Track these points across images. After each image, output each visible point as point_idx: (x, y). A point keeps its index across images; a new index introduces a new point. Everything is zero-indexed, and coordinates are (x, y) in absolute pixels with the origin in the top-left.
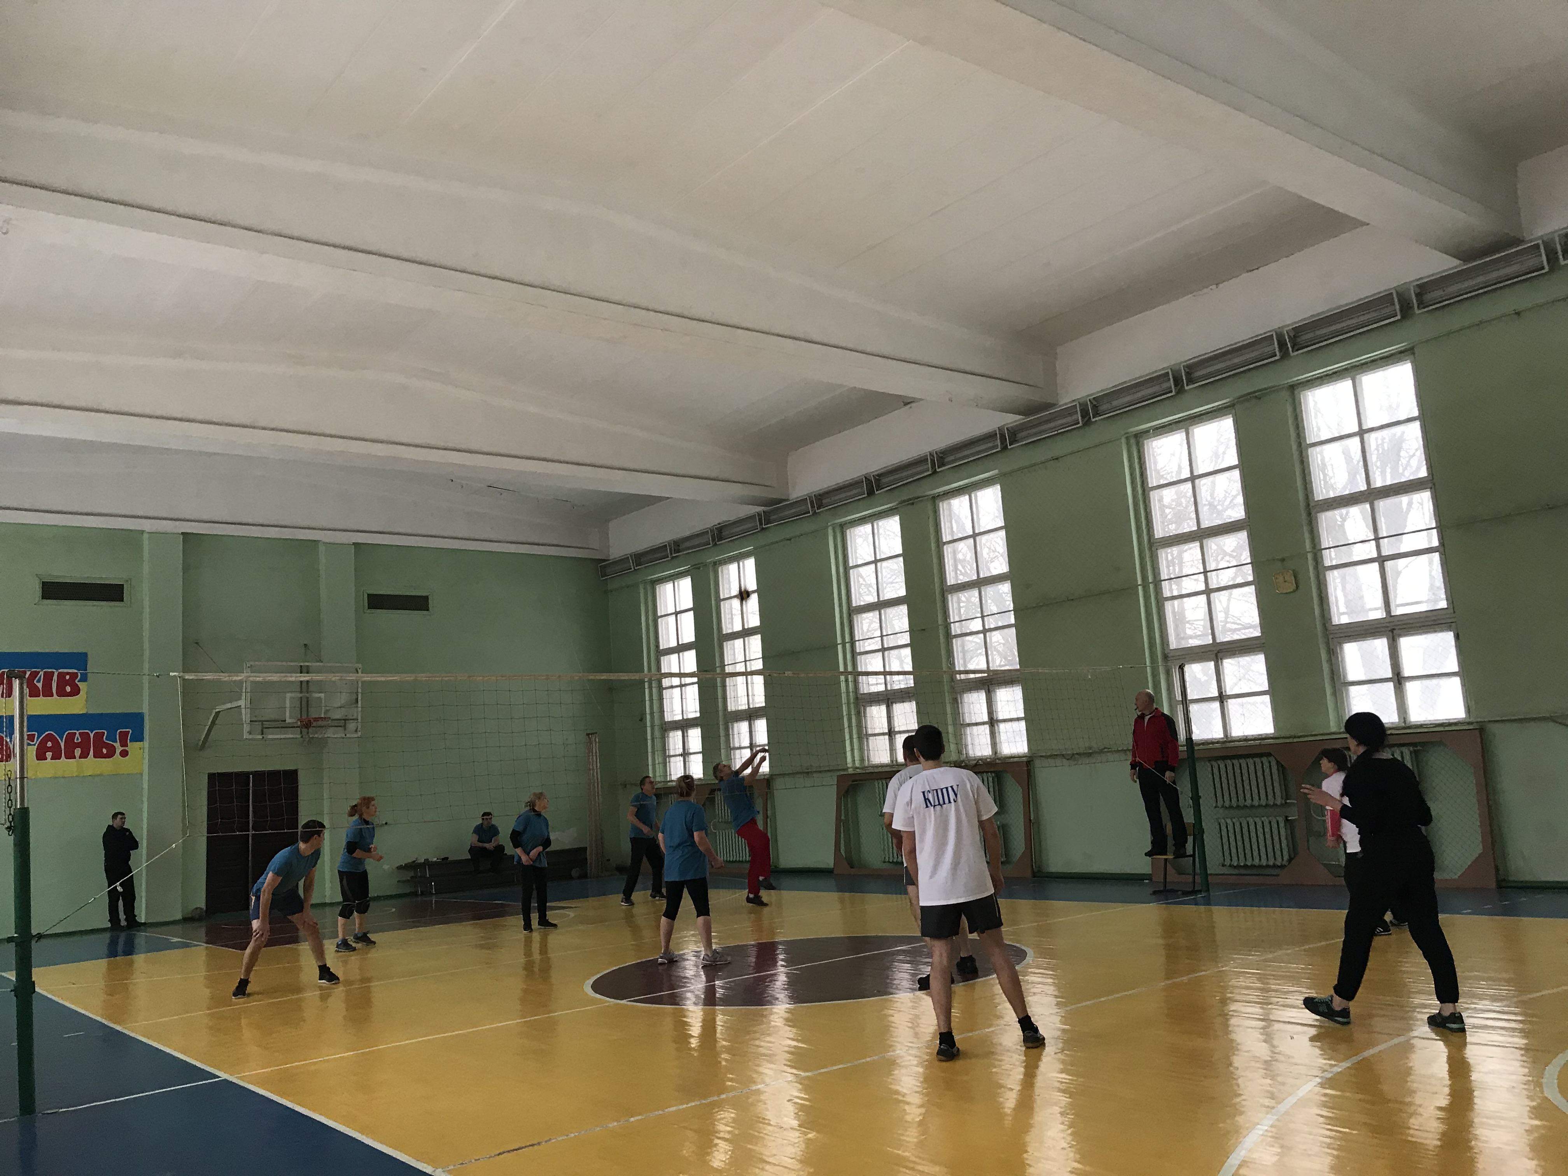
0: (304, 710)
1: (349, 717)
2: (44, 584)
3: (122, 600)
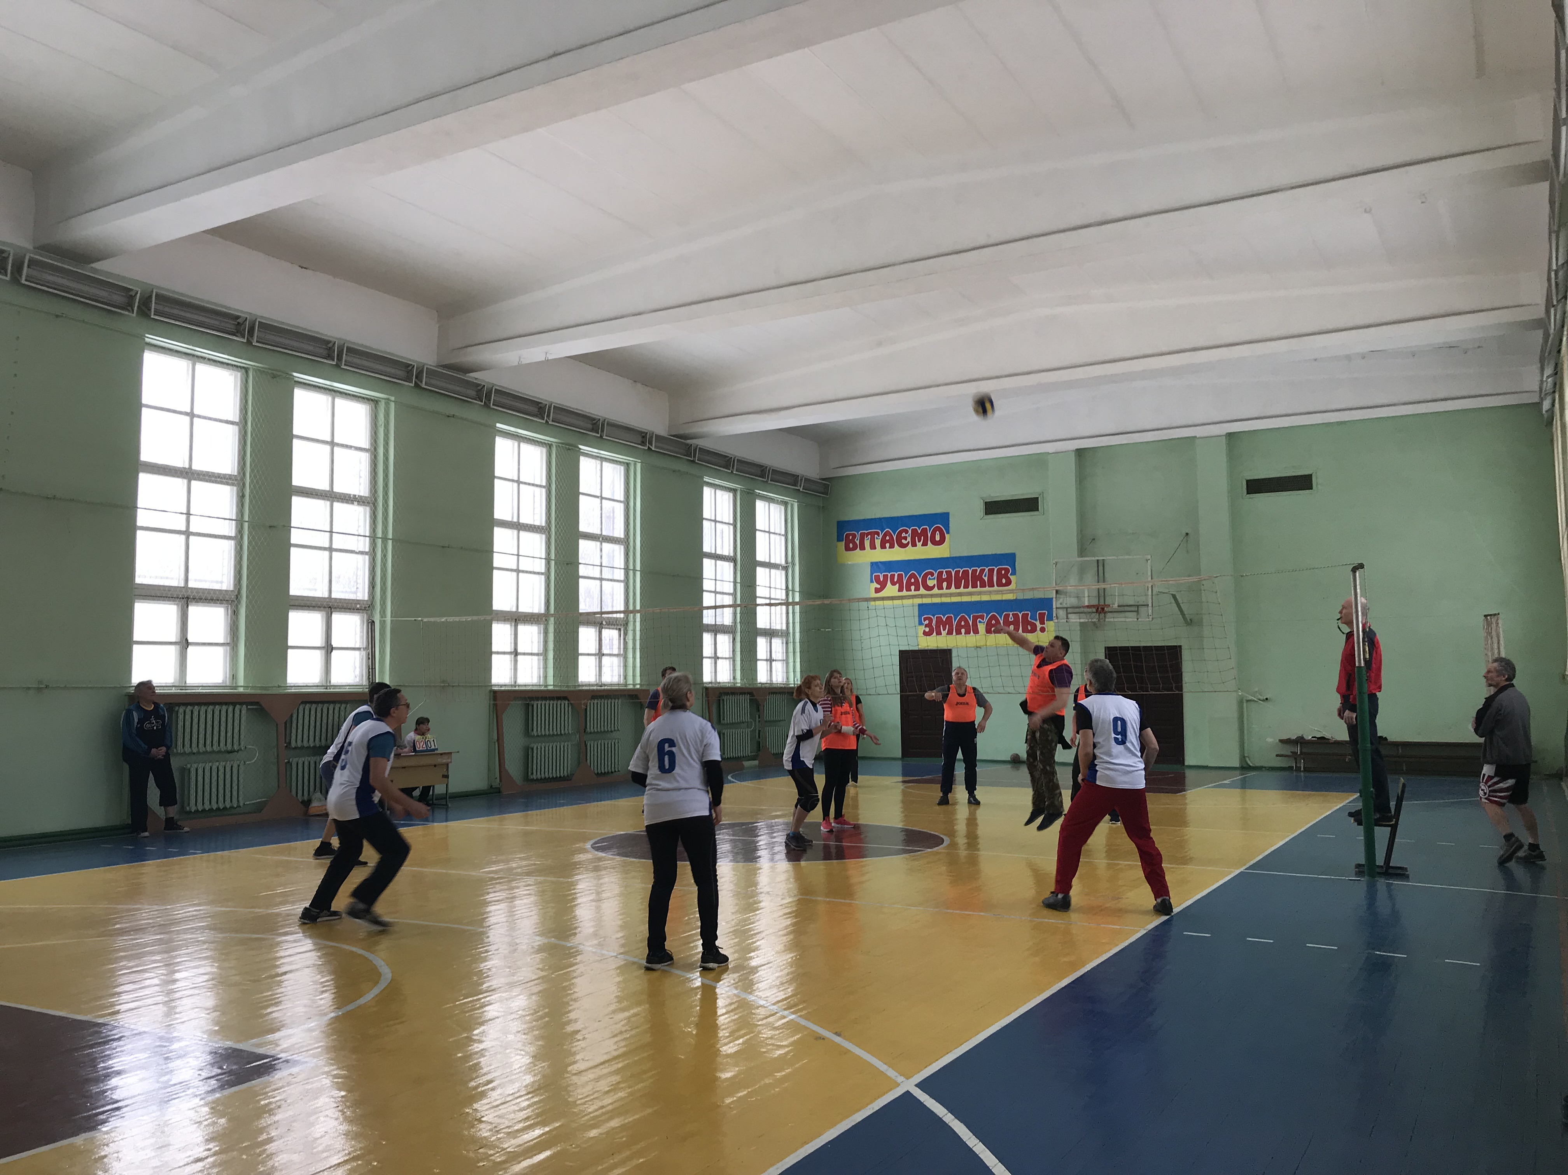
0: (1102, 598)
1: (1140, 603)
2: (986, 503)
3: (1038, 510)
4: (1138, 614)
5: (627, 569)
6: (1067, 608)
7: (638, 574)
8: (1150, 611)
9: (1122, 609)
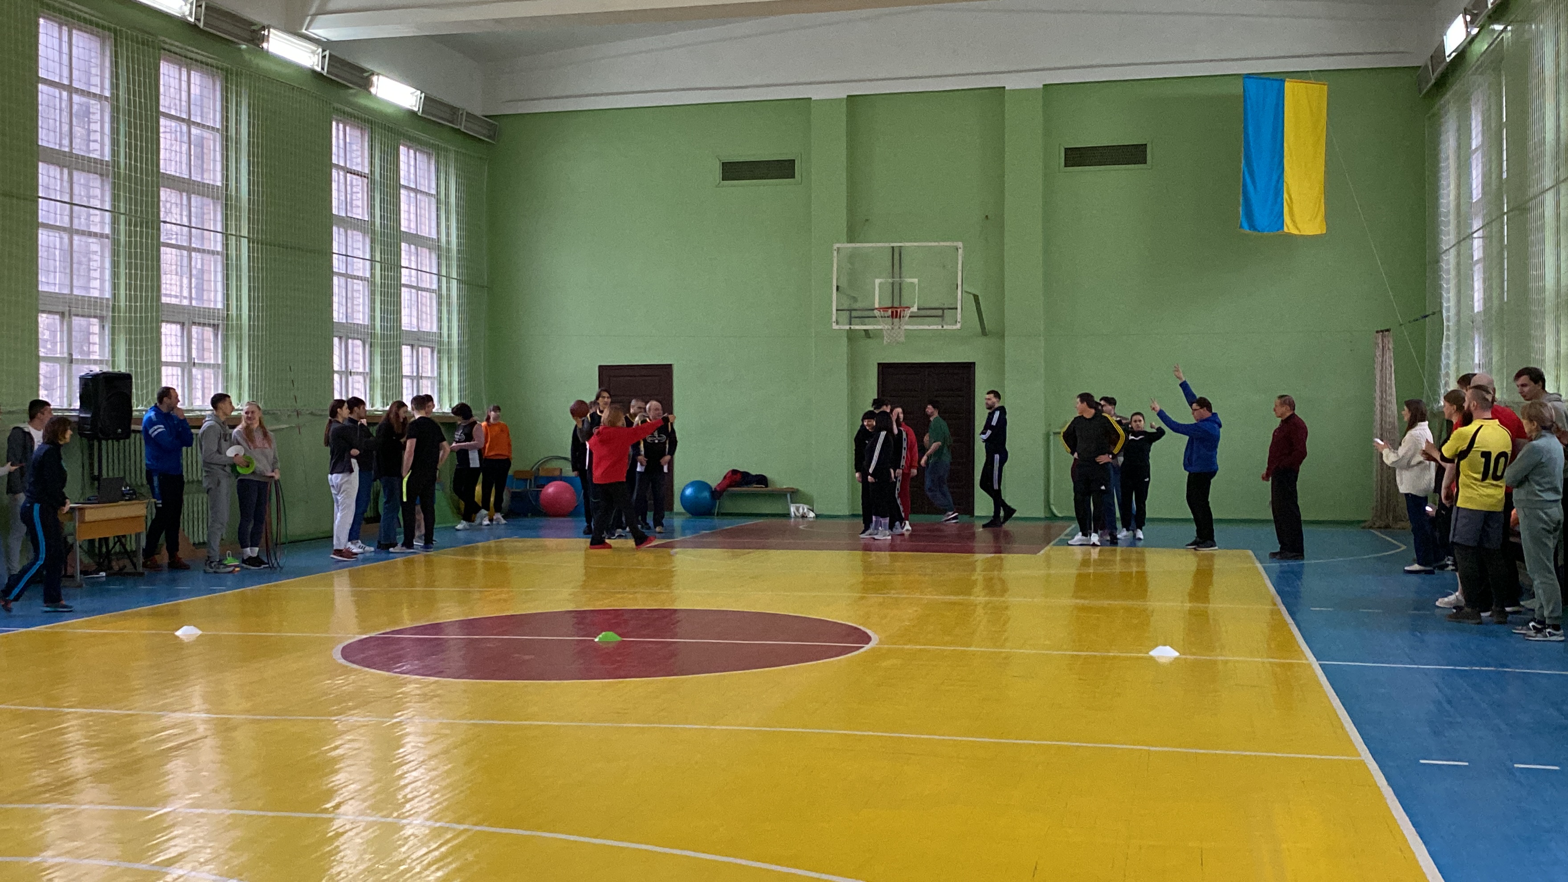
0: (897, 298)
1: (946, 306)
2: (723, 163)
3: (793, 177)
4: (943, 320)
5: (226, 235)
6: (850, 310)
7: (245, 242)
8: (959, 316)
9: (923, 313)
